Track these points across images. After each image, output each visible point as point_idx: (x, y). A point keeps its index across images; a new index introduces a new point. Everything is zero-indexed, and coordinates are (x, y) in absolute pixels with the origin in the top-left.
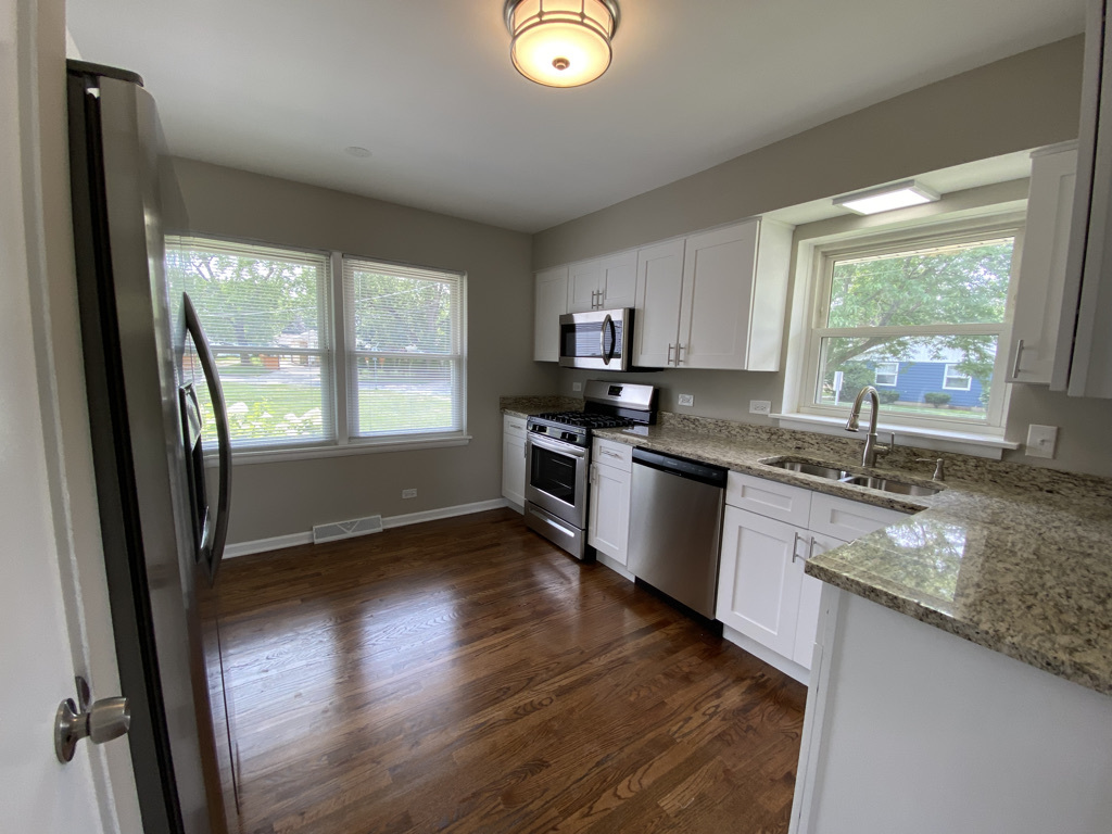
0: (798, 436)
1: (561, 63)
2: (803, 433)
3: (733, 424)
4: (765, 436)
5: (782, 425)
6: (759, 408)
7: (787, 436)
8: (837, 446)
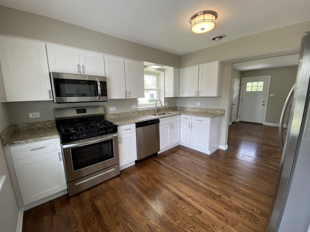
0: (143, 111)
1: (203, 29)
2: (144, 110)
3: (130, 112)
4: (137, 113)
5: (139, 110)
6: (134, 107)
7: (141, 112)
8: (149, 111)
